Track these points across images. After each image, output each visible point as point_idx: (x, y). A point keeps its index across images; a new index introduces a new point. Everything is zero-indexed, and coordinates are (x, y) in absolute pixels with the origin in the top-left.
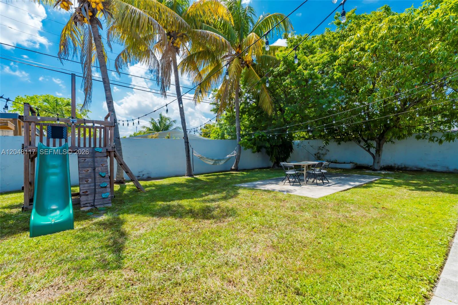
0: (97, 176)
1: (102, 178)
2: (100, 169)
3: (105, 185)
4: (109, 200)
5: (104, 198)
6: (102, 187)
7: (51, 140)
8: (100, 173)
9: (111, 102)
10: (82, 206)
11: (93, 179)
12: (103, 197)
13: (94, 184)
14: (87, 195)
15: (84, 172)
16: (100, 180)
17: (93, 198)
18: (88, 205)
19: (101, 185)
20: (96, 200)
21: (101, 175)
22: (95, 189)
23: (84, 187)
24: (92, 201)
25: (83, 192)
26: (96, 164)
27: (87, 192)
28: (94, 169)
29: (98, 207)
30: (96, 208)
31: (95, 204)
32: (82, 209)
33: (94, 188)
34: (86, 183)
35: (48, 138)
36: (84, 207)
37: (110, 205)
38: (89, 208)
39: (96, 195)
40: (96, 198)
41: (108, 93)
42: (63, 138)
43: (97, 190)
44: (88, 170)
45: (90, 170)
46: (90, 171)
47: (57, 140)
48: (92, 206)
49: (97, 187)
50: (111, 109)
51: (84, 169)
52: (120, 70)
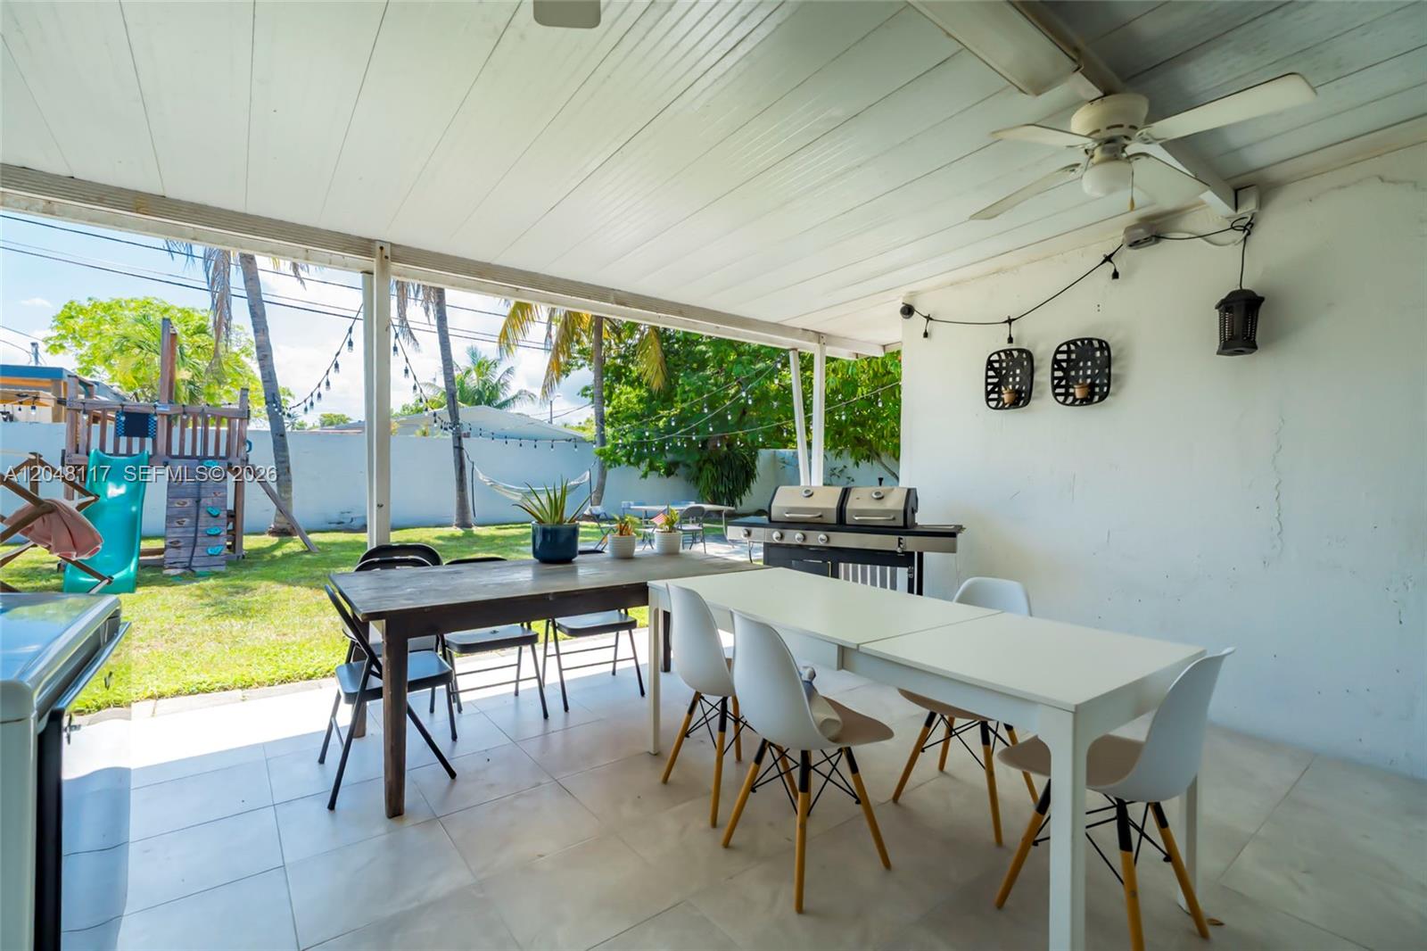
0: (203, 515)
1: (211, 519)
2: (209, 501)
3: (216, 532)
4: (222, 560)
5: (211, 555)
6: (210, 535)
7: (123, 440)
8: (209, 509)
9: (266, 356)
10: (167, 567)
11: (194, 520)
12: (210, 552)
13: (194, 529)
14: (178, 548)
15: (177, 505)
16: (207, 521)
17: (190, 554)
18: (178, 565)
19: (208, 532)
20: (194, 559)
21: (209, 513)
22: (196, 537)
23: (175, 533)
24: (187, 560)
25: (171, 543)
26: (203, 492)
27: (178, 542)
28: (198, 502)
29: (197, 570)
30: (193, 571)
31: (193, 564)
32: (166, 572)
33: (193, 535)
34: (177, 525)
35: (117, 436)
36: (170, 568)
37: (223, 569)
38: (179, 571)
39: (196, 550)
40: (195, 555)
41: (262, 338)
42: (147, 436)
43: (199, 540)
44: (185, 503)
45: (189, 502)
46: (188, 504)
47: (136, 441)
48: (185, 568)
49: (199, 535)
50: (266, 372)
51: (178, 500)
52: (303, 274)
